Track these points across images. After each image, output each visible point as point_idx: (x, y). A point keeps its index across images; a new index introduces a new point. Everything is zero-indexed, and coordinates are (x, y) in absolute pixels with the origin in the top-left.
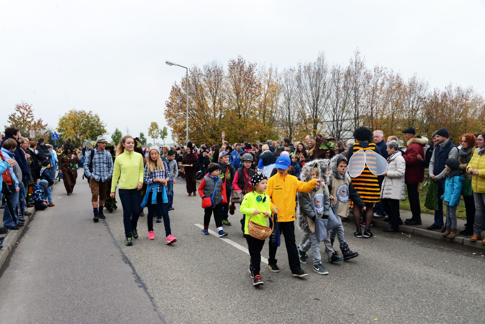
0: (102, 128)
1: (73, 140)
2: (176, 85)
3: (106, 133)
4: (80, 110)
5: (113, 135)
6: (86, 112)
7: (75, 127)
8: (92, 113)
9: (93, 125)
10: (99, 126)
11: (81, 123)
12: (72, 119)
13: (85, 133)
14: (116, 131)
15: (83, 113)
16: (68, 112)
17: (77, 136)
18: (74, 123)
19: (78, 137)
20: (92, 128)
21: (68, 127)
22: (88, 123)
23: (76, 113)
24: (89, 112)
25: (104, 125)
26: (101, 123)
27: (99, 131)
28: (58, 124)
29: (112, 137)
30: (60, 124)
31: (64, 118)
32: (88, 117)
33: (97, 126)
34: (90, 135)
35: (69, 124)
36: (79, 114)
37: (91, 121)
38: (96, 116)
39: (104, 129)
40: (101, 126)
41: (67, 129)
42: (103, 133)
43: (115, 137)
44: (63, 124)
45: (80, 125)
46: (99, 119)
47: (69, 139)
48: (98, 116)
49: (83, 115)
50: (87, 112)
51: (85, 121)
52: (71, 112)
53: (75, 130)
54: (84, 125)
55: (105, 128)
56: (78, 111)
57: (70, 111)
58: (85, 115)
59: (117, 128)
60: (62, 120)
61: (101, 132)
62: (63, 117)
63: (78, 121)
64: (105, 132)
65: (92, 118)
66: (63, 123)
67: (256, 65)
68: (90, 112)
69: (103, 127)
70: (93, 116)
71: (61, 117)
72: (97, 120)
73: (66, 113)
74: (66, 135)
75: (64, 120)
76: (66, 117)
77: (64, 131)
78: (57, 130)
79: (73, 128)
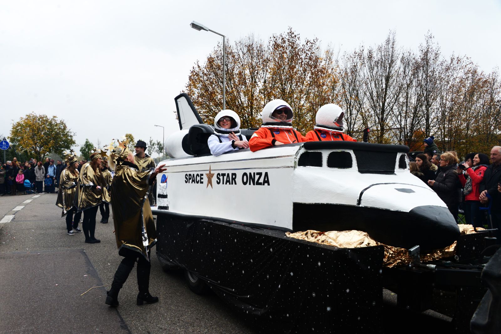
0: (69, 138)
1: (31, 154)
2: (199, 67)
3: (75, 145)
4: (41, 115)
5: (82, 148)
6: (48, 117)
7: (34, 135)
8: (56, 119)
9: (57, 134)
10: (66, 135)
11: (42, 131)
12: (30, 126)
13: (48, 144)
14: (87, 142)
15: (45, 119)
16: (25, 117)
17: (36, 147)
18: (33, 130)
19: (38, 149)
20: (56, 137)
21: (25, 136)
22: (52, 132)
23: (34, 118)
24: (52, 118)
25: (72, 134)
26: (68, 132)
27: (65, 141)
28: (11, 132)
29: (81, 151)
30: (13, 132)
31: (19, 124)
32: (50, 124)
33: (63, 135)
34: (53, 147)
35: (26, 132)
36: (39, 120)
37: (56, 128)
38: (62, 123)
39: (71, 140)
40: (68, 136)
41: (22, 138)
42: (71, 144)
43: (85, 150)
45: (41, 134)
46: (65, 127)
47: (26, 152)
48: (64, 122)
49: (44, 120)
50: (50, 117)
51: (47, 128)
52: (29, 116)
53: (33, 140)
54: (45, 134)
55: (74, 139)
56: (38, 116)
57: (27, 115)
58: (47, 121)
59: (87, 139)
60: (17, 127)
61: (69, 143)
62: (17, 123)
63: (39, 129)
64: (74, 143)
65: (56, 125)
66: (17, 131)
67: (316, 41)
68: (54, 117)
69: (71, 136)
70: (58, 122)
71: (15, 122)
72: (63, 128)
73: (22, 118)
74: (21, 147)
75: (19, 126)
76: (22, 123)
77: (19, 141)
78: (9, 139)
79: (31, 137)
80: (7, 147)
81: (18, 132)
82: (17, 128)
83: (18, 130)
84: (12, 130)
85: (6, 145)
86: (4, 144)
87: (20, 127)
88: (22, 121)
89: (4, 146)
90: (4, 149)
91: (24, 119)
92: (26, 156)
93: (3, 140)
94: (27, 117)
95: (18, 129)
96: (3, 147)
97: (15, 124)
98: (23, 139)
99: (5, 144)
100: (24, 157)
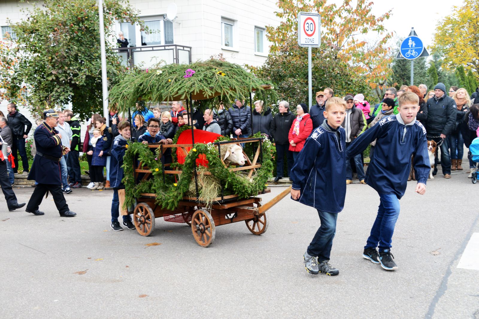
1: (470, 74)
12: (471, 19)
21: (459, 41)
28: (433, 37)
30: (437, 36)
31: (449, 21)
35: (461, 34)
44: (444, 35)
47: (461, 70)
60: (445, 25)
62: (446, 17)
71: (441, 18)
73: (454, 7)
74: (451, 62)
75: (449, 24)
76: (455, 17)
77: (446, 52)
78: (430, 50)
79: (470, 41)
80: (418, 51)
81: (445, 35)
82: (446, 28)
83: (446, 31)
84: (436, 32)
85: (416, 46)
86: (412, 45)
87: (451, 25)
88: (455, 12)
89: (412, 50)
90: (412, 57)
91: (460, 8)
92: (460, 78)
93: (410, 34)
94: (466, 3)
95: (448, 30)
96: (409, 53)
97: (441, 21)
98: (454, 47)
99: (414, 44)
100: (456, 80)
